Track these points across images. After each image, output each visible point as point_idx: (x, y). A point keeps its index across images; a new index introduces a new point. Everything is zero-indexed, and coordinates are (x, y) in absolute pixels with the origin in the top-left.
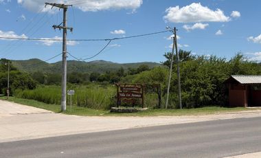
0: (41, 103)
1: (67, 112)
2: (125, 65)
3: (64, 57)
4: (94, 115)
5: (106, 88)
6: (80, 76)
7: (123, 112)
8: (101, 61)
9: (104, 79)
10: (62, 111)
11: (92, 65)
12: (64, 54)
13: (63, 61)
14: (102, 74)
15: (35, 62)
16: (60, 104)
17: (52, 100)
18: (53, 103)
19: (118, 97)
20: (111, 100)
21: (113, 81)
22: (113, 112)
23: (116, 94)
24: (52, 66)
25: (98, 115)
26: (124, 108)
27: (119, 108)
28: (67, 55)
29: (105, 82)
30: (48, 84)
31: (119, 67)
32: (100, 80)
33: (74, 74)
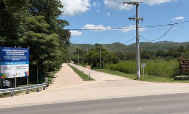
0: (122, 73)
1: (141, 80)
2: (184, 43)
3: (137, 40)
4: (162, 82)
5: (170, 62)
6: (149, 53)
7: (185, 79)
8: (165, 41)
9: (168, 55)
10: (137, 79)
11: (157, 45)
12: (137, 37)
13: (137, 43)
14: (166, 51)
15: (117, 45)
16: (136, 73)
17: (130, 71)
18: (131, 73)
19: (180, 68)
20: (175, 70)
21: (175, 56)
22: (176, 79)
23: (178, 66)
24: (129, 47)
25: (165, 82)
26: (186, 76)
27: (182, 76)
28: (139, 38)
29: (168, 57)
30: (126, 60)
31: (180, 46)
32: (165, 56)
33: (145, 52)
